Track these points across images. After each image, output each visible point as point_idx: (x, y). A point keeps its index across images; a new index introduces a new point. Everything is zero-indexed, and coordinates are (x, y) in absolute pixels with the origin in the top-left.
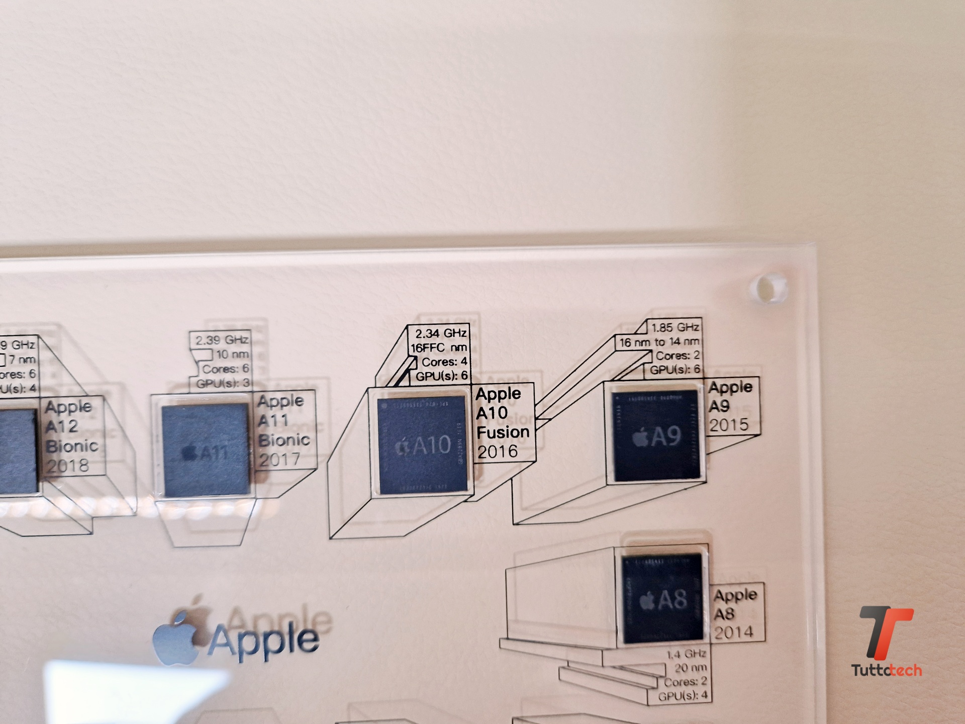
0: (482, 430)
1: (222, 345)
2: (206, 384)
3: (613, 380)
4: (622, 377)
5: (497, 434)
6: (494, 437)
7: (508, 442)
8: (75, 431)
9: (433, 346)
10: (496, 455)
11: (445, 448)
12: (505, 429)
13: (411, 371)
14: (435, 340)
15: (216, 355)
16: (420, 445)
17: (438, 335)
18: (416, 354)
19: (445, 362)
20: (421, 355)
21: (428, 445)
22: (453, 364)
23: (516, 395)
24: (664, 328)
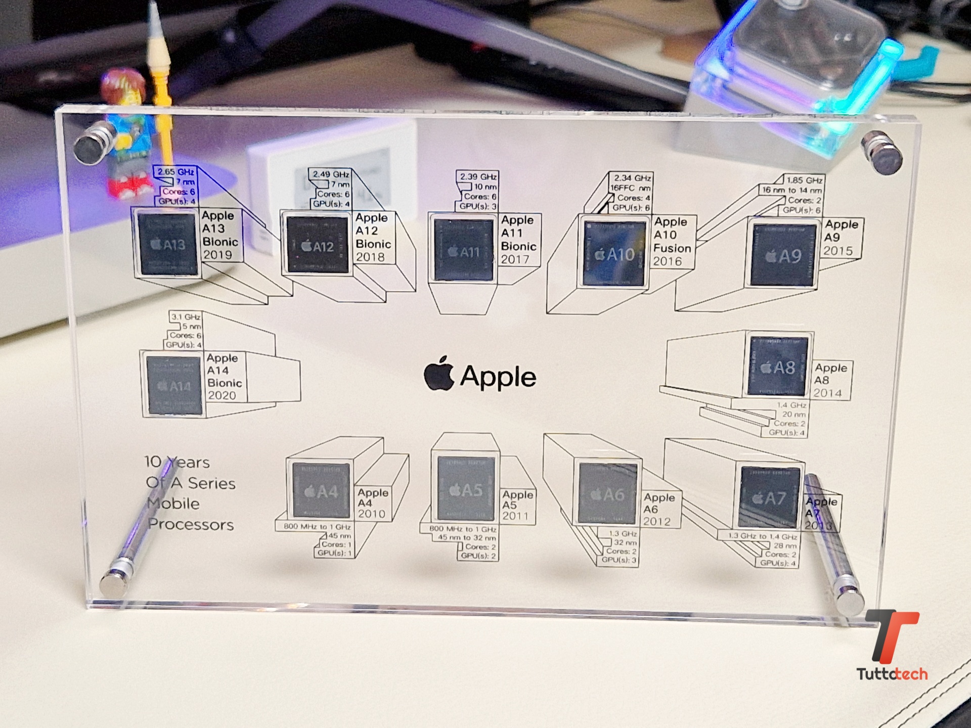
0: (657, 246)
1: (478, 180)
2: (467, 206)
3: (755, 216)
4: (763, 214)
5: (668, 249)
6: (666, 251)
7: (675, 255)
8: (376, 234)
9: (626, 187)
10: (666, 263)
11: (630, 257)
12: (674, 246)
13: (610, 204)
14: (627, 182)
15: (474, 187)
16: (612, 253)
17: (630, 179)
18: (614, 192)
20: (617, 193)
21: (619, 253)
22: (640, 200)
23: (683, 223)
24: (795, 180)
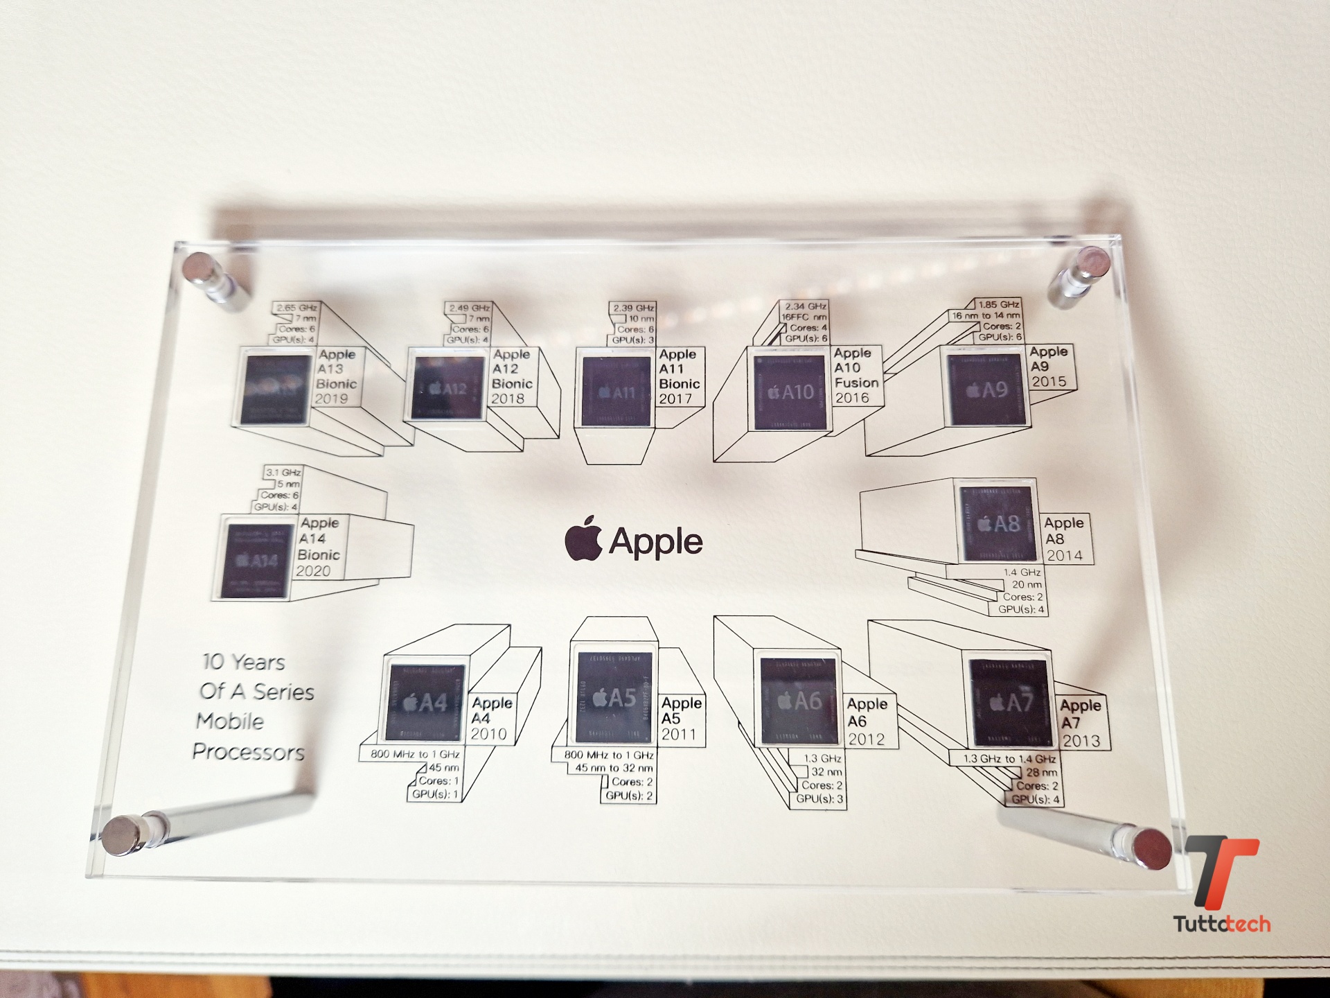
0: (839, 381)
1: (634, 312)
2: (620, 341)
3: (947, 345)
4: (955, 343)
5: (851, 384)
6: (849, 386)
7: (860, 390)
8: (516, 373)
9: (800, 315)
10: (851, 399)
11: (809, 395)
12: (858, 381)
13: (782, 335)
14: (800, 311)
15: (629, 319)
16: (788, 392)
17: (803, 308)
18: (786, 321)
19: (809, 328)
20: (790, 323)
21: (795, 391)
22: (816, 330)
23: (867, 354)
24: (989, 305)
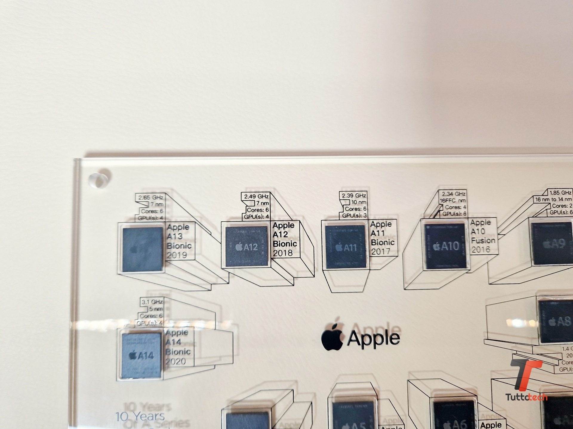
0: (473, 239)
1: (354, 198)
2: (347, 216)
3: (533, 217)
4: (537, 216)
5: (480, 241)
7: (485, 245)
8: (287, 237)
9: (450, 200)
10: (480, 251)
11: (456, 248)
12: (484, 239)
13: (440, 212)
14: (451, 197)
15: (351, 202)
16: (445, 246)
17: (452, 195)
18: (442, 203)
19: (456, 208)
20: (445, 204)
21: (448, 245)
22: (460, 208)
23: (489, 223)
24: (555, 193)
